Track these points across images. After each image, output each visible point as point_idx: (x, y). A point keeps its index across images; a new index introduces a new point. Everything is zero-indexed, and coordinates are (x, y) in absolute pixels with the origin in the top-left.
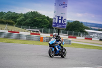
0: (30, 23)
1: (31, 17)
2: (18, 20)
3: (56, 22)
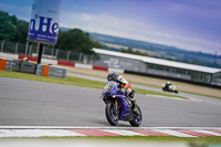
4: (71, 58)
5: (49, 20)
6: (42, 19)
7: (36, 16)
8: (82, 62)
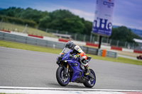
0: (58, 26)
1: (59, 18)
2: (41, 20)
4: (119, 45)
5: (106, 21)
6: (101, 20)
7: (98, 18)
8: (127, 47)
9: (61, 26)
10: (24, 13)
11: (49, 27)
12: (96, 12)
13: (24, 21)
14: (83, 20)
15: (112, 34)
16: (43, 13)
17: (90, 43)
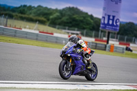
0: (67, 23)
1: (69, 15)
2: (51, 17)
3: (106, 22)
4: (127, 40)
5: (114, 17)
6: (109, 16)
7: (106, 14)
9: (71, 23)
10: (35, 10)
11: (59, 24)
12: (104, 9)
13: (35, 18)
14: (91, 16)
15: (120, 30)
16: (53, 10)
17: (99, 39)
